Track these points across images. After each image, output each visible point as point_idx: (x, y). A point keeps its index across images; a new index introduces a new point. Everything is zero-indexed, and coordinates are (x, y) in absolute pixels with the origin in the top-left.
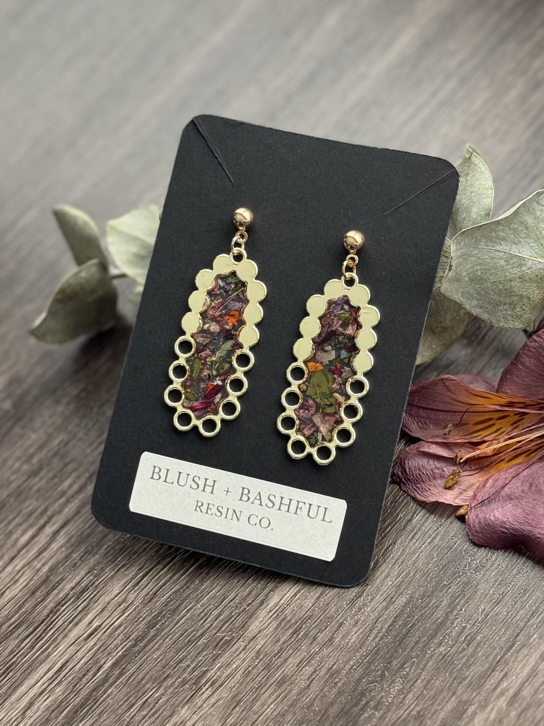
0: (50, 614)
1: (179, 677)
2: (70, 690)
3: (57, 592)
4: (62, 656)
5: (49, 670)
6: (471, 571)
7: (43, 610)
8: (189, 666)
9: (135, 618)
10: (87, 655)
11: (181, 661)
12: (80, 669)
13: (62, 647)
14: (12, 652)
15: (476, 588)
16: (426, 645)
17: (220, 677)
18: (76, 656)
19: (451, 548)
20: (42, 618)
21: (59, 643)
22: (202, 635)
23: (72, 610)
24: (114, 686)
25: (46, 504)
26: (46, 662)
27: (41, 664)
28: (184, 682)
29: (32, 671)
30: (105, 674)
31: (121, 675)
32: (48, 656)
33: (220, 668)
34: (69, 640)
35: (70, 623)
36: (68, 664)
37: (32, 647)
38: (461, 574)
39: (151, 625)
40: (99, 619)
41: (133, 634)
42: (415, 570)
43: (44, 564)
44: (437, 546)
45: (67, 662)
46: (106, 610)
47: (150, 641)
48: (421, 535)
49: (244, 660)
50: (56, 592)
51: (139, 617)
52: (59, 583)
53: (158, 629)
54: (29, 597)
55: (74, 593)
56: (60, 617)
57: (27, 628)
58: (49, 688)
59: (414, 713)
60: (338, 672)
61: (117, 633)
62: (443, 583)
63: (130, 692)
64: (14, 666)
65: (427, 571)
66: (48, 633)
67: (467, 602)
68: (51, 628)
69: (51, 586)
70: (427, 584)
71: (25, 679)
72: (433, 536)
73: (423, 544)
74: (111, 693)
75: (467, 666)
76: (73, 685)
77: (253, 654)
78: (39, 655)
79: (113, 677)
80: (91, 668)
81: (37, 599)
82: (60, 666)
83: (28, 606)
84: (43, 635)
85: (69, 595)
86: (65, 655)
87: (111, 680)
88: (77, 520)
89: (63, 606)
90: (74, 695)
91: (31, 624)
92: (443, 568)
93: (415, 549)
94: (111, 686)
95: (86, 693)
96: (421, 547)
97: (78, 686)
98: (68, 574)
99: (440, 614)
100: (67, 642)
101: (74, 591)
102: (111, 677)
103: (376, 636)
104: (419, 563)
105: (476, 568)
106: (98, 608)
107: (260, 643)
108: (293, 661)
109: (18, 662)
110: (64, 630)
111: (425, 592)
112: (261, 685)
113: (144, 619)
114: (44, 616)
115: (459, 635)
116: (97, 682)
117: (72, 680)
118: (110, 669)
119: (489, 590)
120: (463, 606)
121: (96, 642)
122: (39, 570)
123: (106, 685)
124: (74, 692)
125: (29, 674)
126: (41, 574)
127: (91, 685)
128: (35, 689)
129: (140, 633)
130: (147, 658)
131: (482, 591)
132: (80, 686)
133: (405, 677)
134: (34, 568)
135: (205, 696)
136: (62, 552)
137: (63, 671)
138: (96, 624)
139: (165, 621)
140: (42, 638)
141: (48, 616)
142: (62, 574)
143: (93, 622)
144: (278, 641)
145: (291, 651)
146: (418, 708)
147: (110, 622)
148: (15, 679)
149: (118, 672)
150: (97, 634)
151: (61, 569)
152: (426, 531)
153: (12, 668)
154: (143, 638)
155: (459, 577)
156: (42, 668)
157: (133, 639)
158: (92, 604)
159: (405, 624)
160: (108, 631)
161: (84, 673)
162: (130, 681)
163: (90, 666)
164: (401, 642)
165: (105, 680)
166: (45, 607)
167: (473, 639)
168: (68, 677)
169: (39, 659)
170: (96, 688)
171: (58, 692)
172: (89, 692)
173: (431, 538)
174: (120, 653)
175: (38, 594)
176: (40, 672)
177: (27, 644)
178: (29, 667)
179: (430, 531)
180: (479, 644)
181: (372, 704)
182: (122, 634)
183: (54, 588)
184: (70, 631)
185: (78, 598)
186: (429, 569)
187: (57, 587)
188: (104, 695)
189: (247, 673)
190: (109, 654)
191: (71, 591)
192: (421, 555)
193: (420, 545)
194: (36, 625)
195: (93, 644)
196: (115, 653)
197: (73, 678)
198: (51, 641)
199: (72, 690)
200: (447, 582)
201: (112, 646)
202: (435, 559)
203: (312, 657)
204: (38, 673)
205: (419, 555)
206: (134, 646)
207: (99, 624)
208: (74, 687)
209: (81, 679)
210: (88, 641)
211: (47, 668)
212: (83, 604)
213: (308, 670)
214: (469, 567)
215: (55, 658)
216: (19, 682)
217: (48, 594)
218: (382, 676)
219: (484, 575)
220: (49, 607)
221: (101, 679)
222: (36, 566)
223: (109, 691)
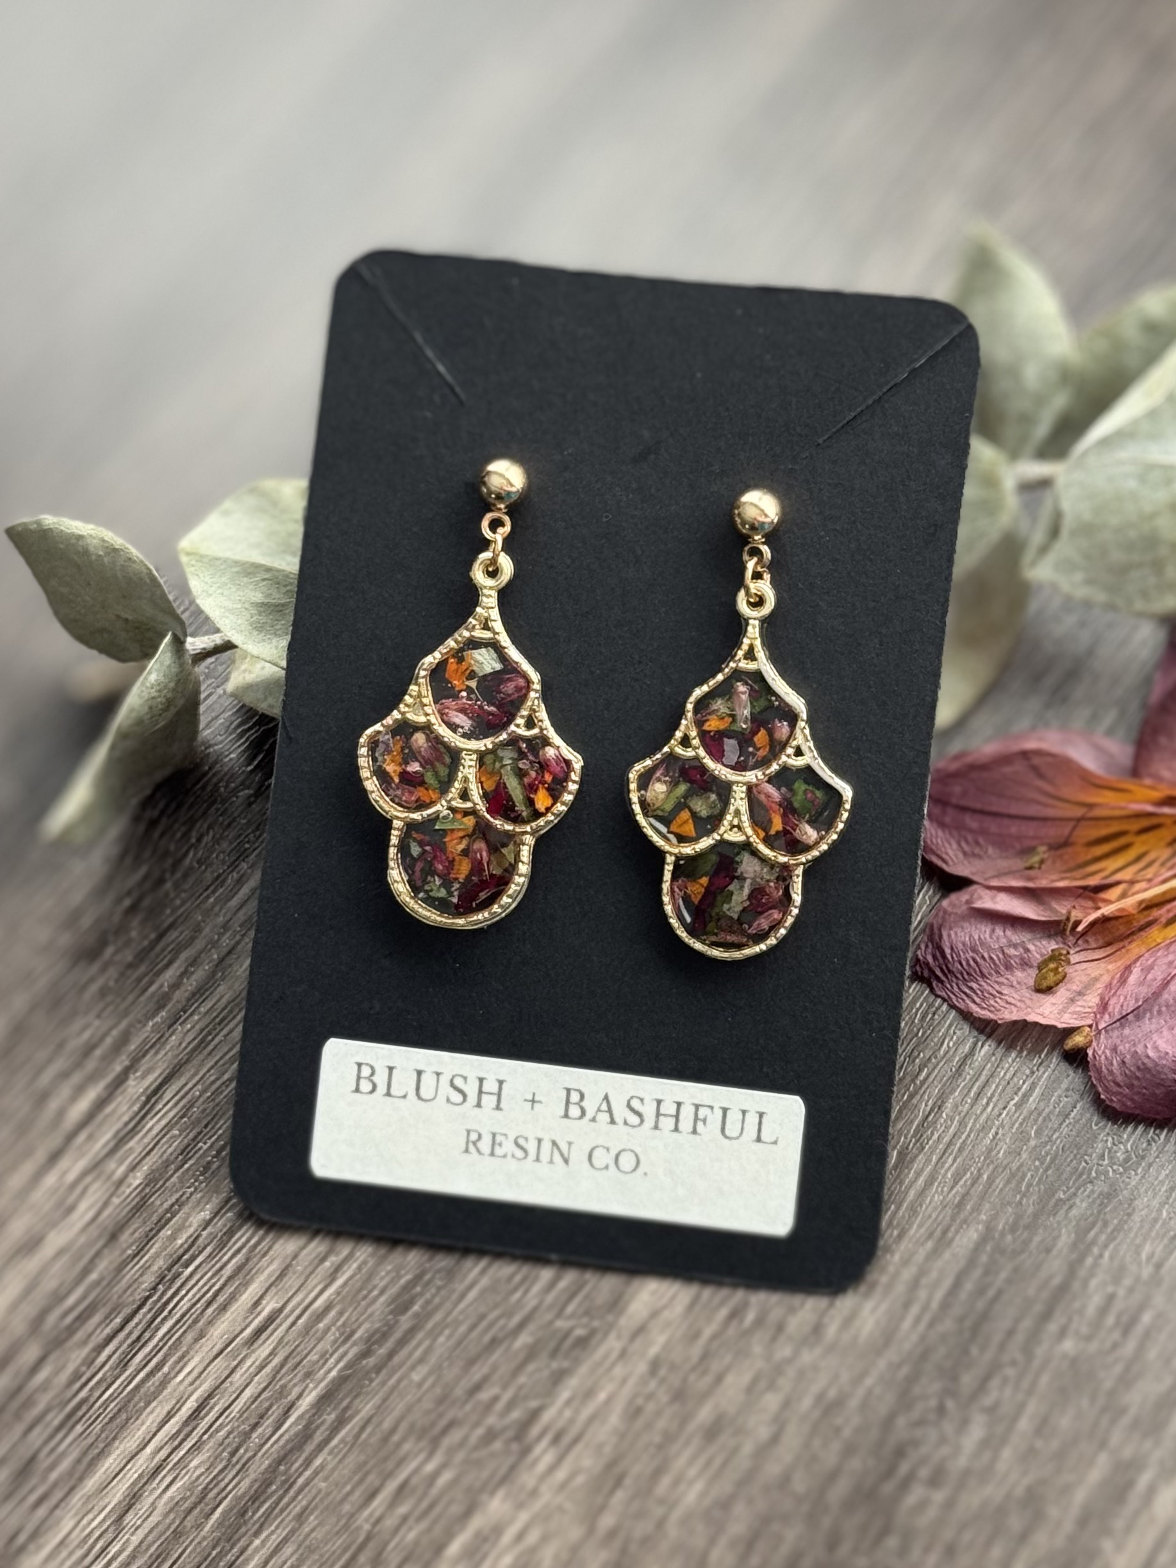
0: (158, 1284)
1: (477, 1424)
2: (224, 1463)
3: (169, 1232)
4: (198, 1382)
5: (169, 1416)
6: (1115, 1167)
7: (141, 1275)
8: (496, 1399)
9: (361, 1289)
10: (256, 1379)
11: (477, 1388)
12: (242, 1413)
13: (195, 1362)
14: (76, 1376)
15: (1130, 1205)
16: (1034, 1336)
17: (572, 1421)
18: (231, 1383)
19: (1067, 1116)
20: (138, 1296)
21: (187, 1352)
22: (522, 1325)
23: (209, 1274)
24: (326, 1450)
25: (124, 1024)
26: (161, 1397)
27: (148, 1404)
28: (491, 1436)
29: (128, 1420)
30: (304, 1423)
31: (340, 1423)
32: (163, 1384)
33: (568, 1402)
34: (210, 1344)
35: (209, 1304)
36: (212, 1401)
37: (124, 1364)
38: (1094, 1174)
39: (401, 1305)
40: (276, 1293)
41: (359, 1327)
42: (991, 1167)
43: (133, 1168)
44: (1035, 1114)
45: (210, 1396)
46: (290, 1274)
47: (402, 1342)
48: (997, 1086)
49: (624, 1381)
50: (167, 1232)
51: (370, 1287)
52: (172, 1211)
53: (417, 1315)
54: (105, 1246)
55: (211, 1233)
56: (184, 1292)
57: (108, 1318)
58: (175, 1458)
59: (1019, 1491)
60: (838, 1404)
61: (321, 1325)
62: (1057, 1196)
63: (365, 1463)
64: (84, 1408)
65: (1018, 1169)
66: (157, 1329)
67: (1111, 1238)
68: (165, 1319)
69: (155, 1218)
70: (1021, 1199)
71: (114, 1439)
72: (1023, 1090)
73: (1004, 1108)
74: (322, 1467)
75: (1126, 1380)
76: (229, 1450)
77: (642, 1367)
78: (143, 1381)
79: (323, 1428)
80: (268, 1409)
81: (124, 1251)
82: (196, 1405)
83: (104, 1265)
84: (147, 1335)
85: (201, 1240)
86: (205, 1380)
87: (318, 1437)
88: (201, 1065)
89: (187, 1266)
90: (234, 1472)
91: (115, 1310)
92: (1053, 1160)
93: (988, 1118)
94: (320, 1448)
95: (263, 1467)
96: (1000, 1114)
97: (242, 1451)
98: (192, 1189)
99: (1055, 1267)
100: (205, 1349)
101: (209, 1229)
102: (318, 1427)
103: (918, 1320)
104: (999, 1152)
105: (1127, 1160)
106: (271, 1268)
107: (657, 1342)
108: (736, 1383)
109: (92, 1400)
110: (196, 1321)
111: (1019, 1217)
112: (669, 1438)
113: (382, 1292)
114: (144, 1290)
115: (1103, 1311)
116: (288, 1441)
117: (227, 1437)
118: (314, 1411)
119: (1159, 1211)
120: (1106, 1246)
121: (275, 1349)
122: (121, 1182)
123: (309, 1448)
124: (234, 1466)
125: (123, 1426)
126: (128, 1191)
127: (273, 1448)
128: (140, 1462)
129: (377, 1325)
130: (399, 1381)
131: (1143, 1213)
132: (246, 1451)
133: (991, 1410)
134: (109, 1177)
135: (542, 1467)
136: (174, 1136)
137: (203, 1419)
138: (269, 1306)
139: (434, 1296)
140: (146, 1342)
141: (154, 1289)
142: (177, 1191)
143: (264, 1302)
144: (696, 1335)
145: (728, 1359)
146: (1027, 1481)
147: (303, 1300)
148: (90, 1440)
149: (333, 1416)
150: (275, 1330)
151: (174, 1179)
152: (1007, 1077)
153: (80, 1413)
154: (385, 1336)
155: (1091, 1182)
156: (152, 1412)
157: (361, 1338)
158: (255, 1260)
159: (981, 1291)
160: (300, 1322)
161: (253, 1421)
162: (364, 1436)
163: (267, 1404)
164: (975, 1330)
165: (305, 1435)
166: (145, 1269)
167: (1134, 1320)
168: (217, 1431)
169: (142, 1391)
170: (285, 1456)
171: (196, 1468)
172: (270, 1466)
173: (1020, 1094)
174: (334, 1373)
175: (125, 1237)
176: (148, 1423)
177: (110, 1357)
178: (120, 1410)
179: (1015, 1079)
180: (1147, 1335)
181: (924, 1473)
182: (333, 1329)
183: (161, 1224)
184: (210, 1323)
185: (222, 1245)
186: (1022, 1165)
187: (170, 1220)
188: (305, 1470)
189: (634, 1413)
190: (308, 1375)
191: (204, 1229)
192: (1000, 1132)
193: (996, 1111)
194: (127, 1311)
195: (267, 1352)
196: (322, 1372)
197: (229, 1433)
198: (166, 1347)
199: (229, 1461)
200: (1065, 1193)
201: (313, 1357)
202: (1033, 1143)
203: (778, 1370)
204: (143, 1424)
205: (997, 1133)
206: (365, 1354)
207: (279, 1305)
208: (233, 1454)
209: (247, 1435)
210: (256, 1345)
211: (165, 1412)
212: (234, 1261)
213: (772, 1401)
214: (1111, 1158)
215: (182, 1388)
216: (101, 1446)
217: (149, 1238)
218: (941, 1410)
219: (1143, 1177)
220: (155, 1268)
221: (296, 1435)
222: (113, 1172)
223: (318, 1462)
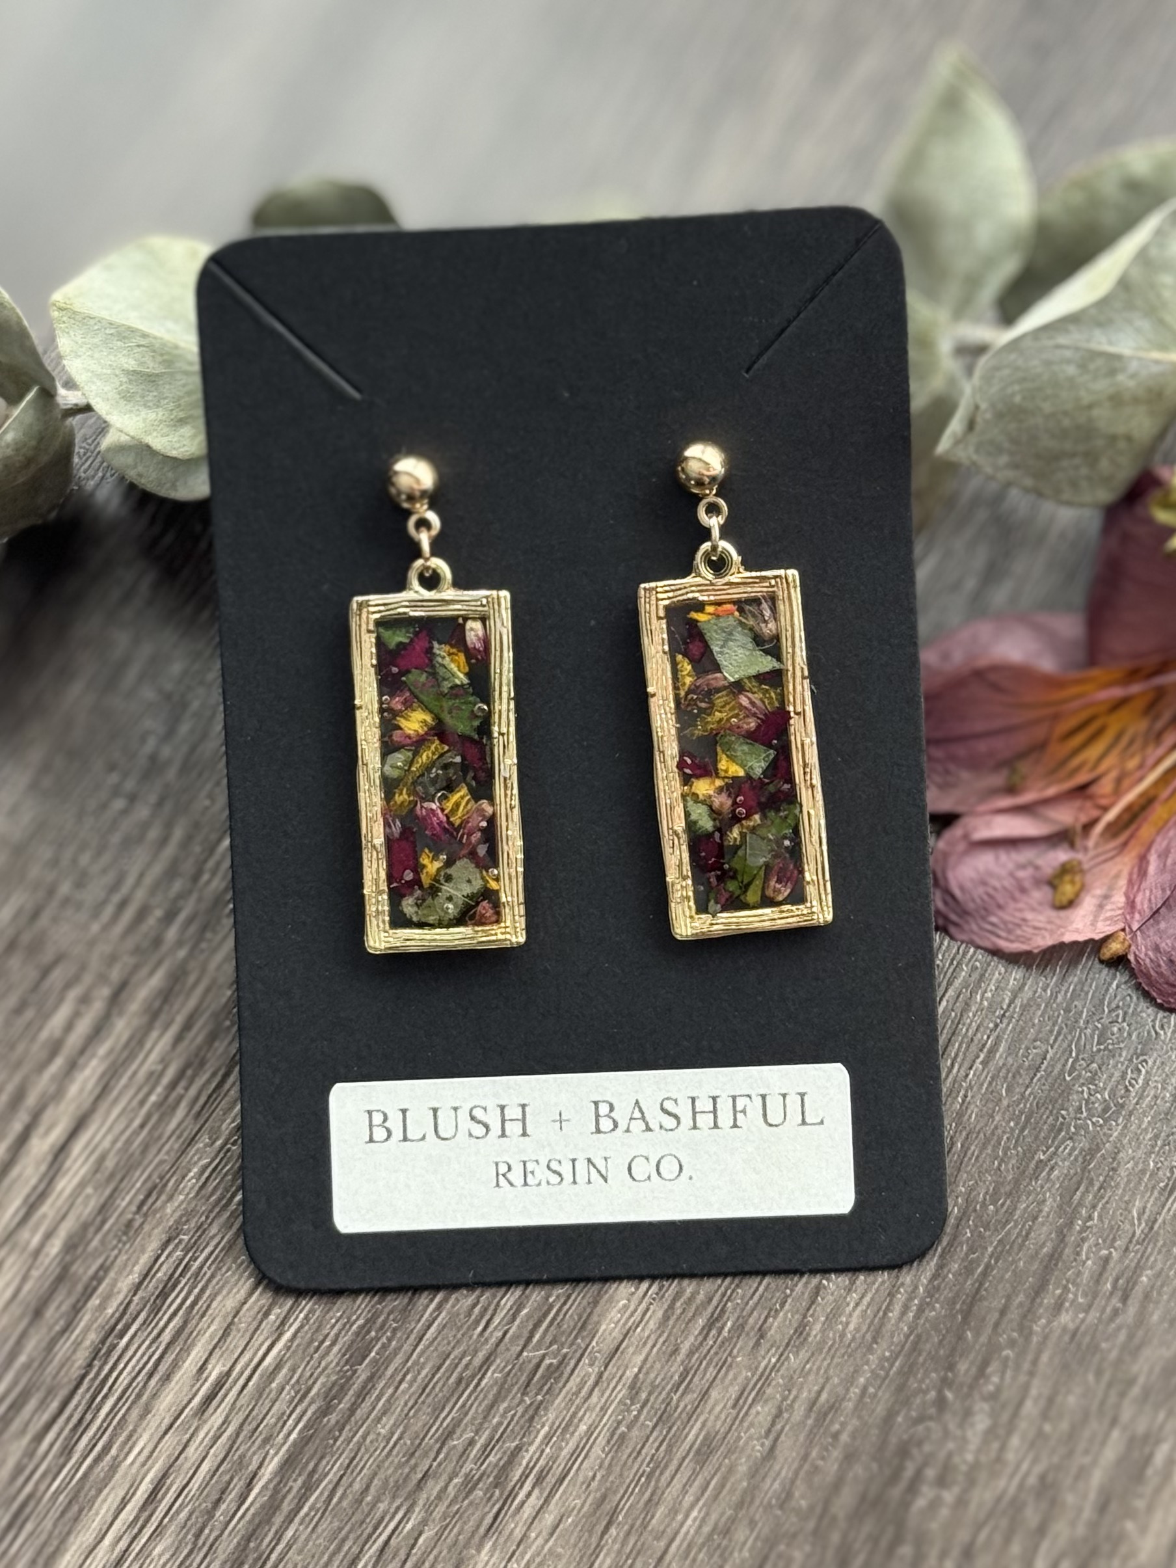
0: (94, 1359)
1: (454, 1474)
2: (189, 1547)
3: (98, 1302)
4: (150, 1462)
5: (124, 1503)
6: (1094, 1120)
7: (74, 1351)
8: (472, 1443)
9: (312, 1341)
10: (212, 1451)
11: (449, 1434)
12: (202, 1489)
13: (143, 1441)
14: (19, 1470)
15: (1114, 1159)
16: (1029, 1314)
17: (554, 1459)
18: (186, 1458)
19: (1038, 1070)
20: (75, 1372)
21: (134, 1431)
22: (488, 1361)
23: (147, 1343)
24: (297, 1520)
25: (17, 1079)
26: (113, 1482)
27: (100, 1491)
28: (470, 1485)
29: (80, 1511)
30: (269, 1493)
31: (309, 1487)
32: (114, 1468)
33: (548, 1438)
34: (158, 1419)
35: (150, 1375)
36: (169, 1481)
37: (67, 1451)
38: (1073, 1130)
39: (356, 1353)
40: (222, 1356)
41: (314, 1383)
42: (964, 1134)
43: (48, 1236)
44: (1004, 1071)
45: (165, 1475)
46: (233, 1333)
47: (362, 1395)
48: (960, 1046)
49: (604, 1409)
50: (95, 1301)
51: (321, 1338)
52: (98, 1278)
53: (375, 1361)
54: (31, 1324)
55: (143, 1298)
56: (122, 1365)
57: (43, 1404)
58: (137, 1546)
59: (1032, 1480)
60: (834, 1407)
61: (274, 1385)
62: (1036, 1157)
63: (340, 1529)
64: (32, 1504)
65: (993, 1133)
66: (99, 1409)
67: (1098, 1197)
68: (106, 1397)
69: (80, 1288)
70: (1000, 1165)
71: (69, 1533)
72: (988, 1046)
73: (971, 1068)
74: (295, 1538)
75: (1132, 1350)
76: (193, 1531)
77: (622, 1392)
78: (91, 1468)
79: (290, 1497)
80: (229, 1483)
81: (51, 1328)
82: (151, 1487)
83: (31, 1346)
84: (89, 1417)
85: (132, 1306)
86: (158, 1458)
87: (286, 1507)
88: (108, 1112)
89: (121, 1336)
90: (202, 1554)
91: (51, 1392)
92: (1027, 1120)
93: (955, 1081)
94: (289, 1520)
95: (232, 1546)
96: (967, 1075)
97: (207, 1531)
98: (116, 1252)
99: (1043, 1234)
100: (153, 1425)
101: (140, 1293)
102: (284, 1497)
103: (906, 1308)
104: (970, 1117)
105: (1105, 1110)
106: (213, 1328)
107: (633, 1361)
108: (721, 1397)
109: (39, 1494)
110: (139, 1396)
111: (998, 1185)
112: (658, 1466)
113: (334, 1343)
114: (79, 1368)
115: (1098, 1278)
116: (254, 1515)
117: (188, 1519)
118: (278, 1479)
119: (1146, 1162)
120: (1094, 1207)
121: (227, 1417)
122: (37, 1252)
123: (278, 1520)
124: (200, 1548)
125: (76, 1519)
126: (47, 1261)
127: (239, 1525)
128: (100, 1555)
129: (334, 1378)
130: (364, 1437)
131: (1129, 1166)
132: (211, 1531)
133: (993, 1397)
134: (24, 1249)
135: (527, 1511)
136: (88, 1197)
137: (160, 1501)
138: (215, 1371)
139: (390, 1340)
140: (89, 1425)
141: (90, 1365)
142: (100, 1255)
143: (210, 1367)
144: (676, 1351)
145: (711, 1372)
146: (1038, 1469)
147: (251, 1360)
148: (43, 1537)
149: (300, 1482)
150: (226, 1396)
151: (95, 1243)
152: (970, 1033)
153: (28, 1510)
154: (343, 1389)
155: (1071, 1138)
156: (105, 1500)
157: (318, 1394)
158: (194, 1322)
159: (968, 1270)
160: (251, 1384)
161: (215, 1497)
162: (335, 1500)
163: (227, 1477)
164: (967, 1314)
165: (271, 1507)
166: (77, 1344)
167: (1132, 1282)
168: (178, 1512)
169: (92, 1478)
170: (254, 1531)
171: (160, 1556)
172: (239, 1543)
173: (985, 1050)
174: (294, 1436)
175: (50, 1313)
176: (103, 1512)
177: (52, 1445)
178: (70, 1502)
179: (979, 1035)
180: (1147, 1296)
181: (930, 1473)
182: (288, 1388)
183: (88, 1293)
184: (155, 1396)
185: (156, 1310)
186: (996, 1128)
187: (95, 1289)
188: (277, 1544)
189: (618, 1441)
190: (266, 1441)
191: (134, 1295)
192: (970, 1094)
193: (962, 1073)
194: (63, 1393)
195: (220, 1421)
196: (281, 1435)
197: (191, 1514)
198: (111, 1428)
199: (195, 1544)
200: (1044, 1153)
201: (270, 1420)
202: (1005, 1102)
203: (765, 1378)
204: (97, 1514)
205: (966, 1096)
206: (325, 1411)
207: (226, 1369)
208: (197, 1536)
209: (210, 1513)
210: (207, 1414)
211: (119, 1499)
212: (171, 1325)
213: (762, 1412)
214: (1088, 1110)
215: (134, 1470)
216: (55, 1543)
217: (76, 1310)
218: (941, 1402)
219: (1125, 1127)
220: (87, 1343)
221: (263, 1507)
222: (28, 1243)
223: (290, 1533)
